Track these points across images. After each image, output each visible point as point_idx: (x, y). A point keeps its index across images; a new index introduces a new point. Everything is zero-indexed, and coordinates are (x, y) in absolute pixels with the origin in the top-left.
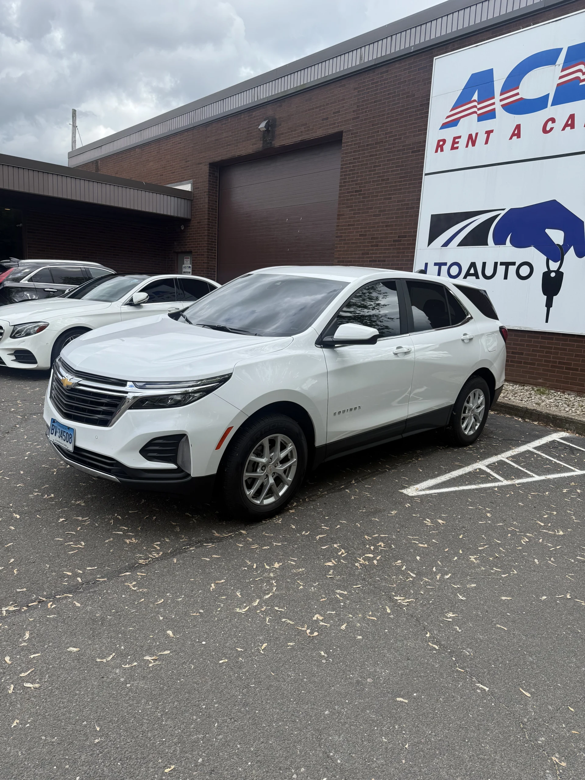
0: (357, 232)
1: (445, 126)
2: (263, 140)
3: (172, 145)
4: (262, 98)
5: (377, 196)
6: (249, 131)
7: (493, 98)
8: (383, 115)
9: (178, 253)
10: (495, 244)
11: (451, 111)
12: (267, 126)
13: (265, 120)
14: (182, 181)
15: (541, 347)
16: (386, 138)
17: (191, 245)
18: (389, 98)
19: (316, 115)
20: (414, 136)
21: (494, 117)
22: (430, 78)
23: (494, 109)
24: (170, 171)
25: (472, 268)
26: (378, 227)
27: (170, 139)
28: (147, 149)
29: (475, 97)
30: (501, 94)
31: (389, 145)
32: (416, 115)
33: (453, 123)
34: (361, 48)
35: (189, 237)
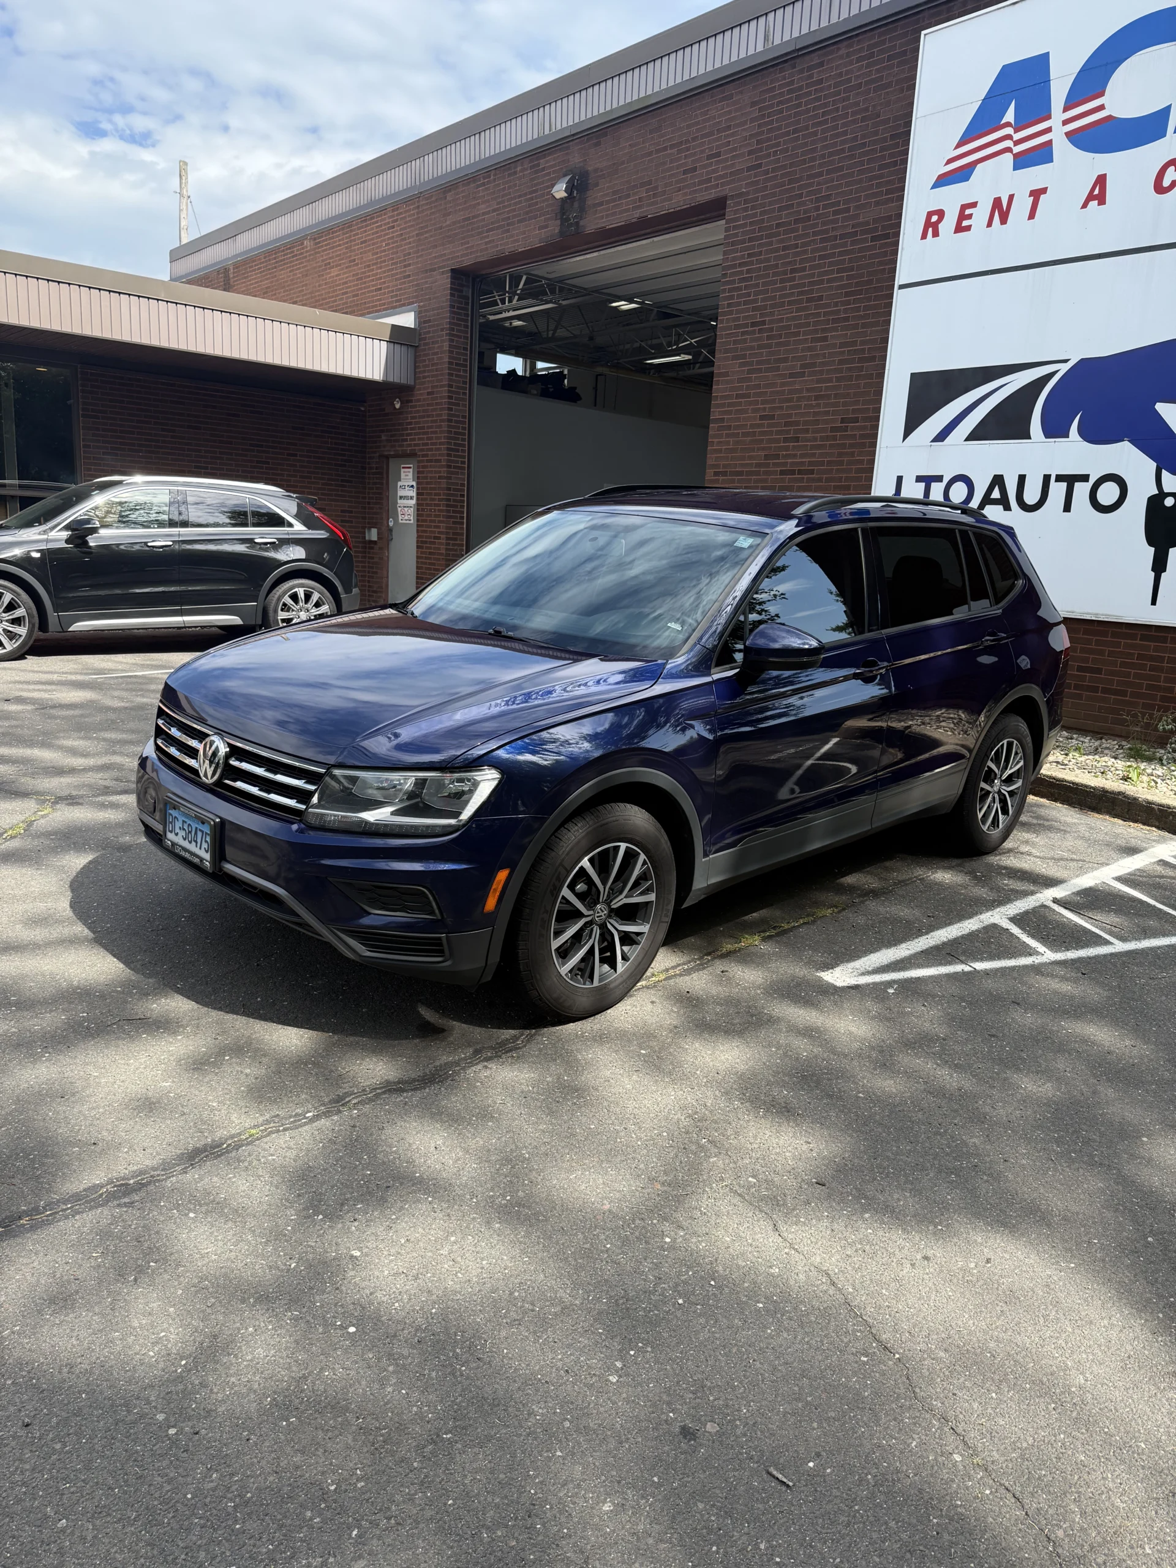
0: (755, 411)
1: (943, 181)
2: (561, 219)
3: (377, 232)
4: (559, 127)
5: (798, 334)
6: (532, 199)
7: (1049, 117)
8: (813, 159)
9: (388, 457)
10: (1046, 437)
11: (958, 146)
12: (570, 189)
13: (565, 175)
14: (395, 307)
15: (1140, 657)
16: (817, 209)
17: (414, 440)
18: (826, 122)
19: (671, 162)
20: (877, 203)
21: (1050, 159)
22: (914, 78)
23: (1050, 142)
24: (373, 286)
25: (997, 487)
26: (799, 399)
27: (373, 218)
28: (326, 240)
29: (1010, 116)
30: (1065, 110)
31: (824, 224)
32: (883, 157)
33: (962, 174)
34: (766, 14)
35: (410, 423)
